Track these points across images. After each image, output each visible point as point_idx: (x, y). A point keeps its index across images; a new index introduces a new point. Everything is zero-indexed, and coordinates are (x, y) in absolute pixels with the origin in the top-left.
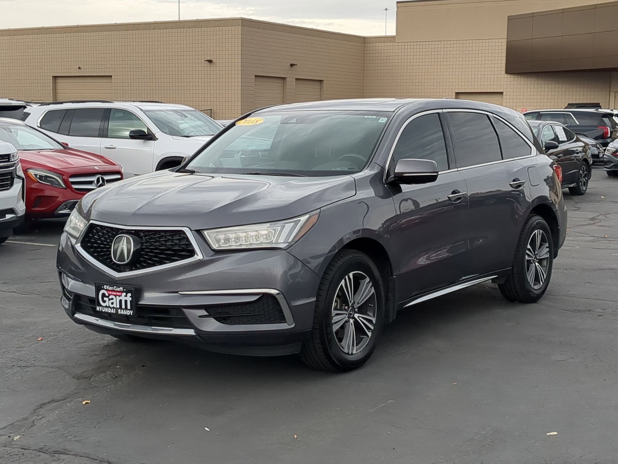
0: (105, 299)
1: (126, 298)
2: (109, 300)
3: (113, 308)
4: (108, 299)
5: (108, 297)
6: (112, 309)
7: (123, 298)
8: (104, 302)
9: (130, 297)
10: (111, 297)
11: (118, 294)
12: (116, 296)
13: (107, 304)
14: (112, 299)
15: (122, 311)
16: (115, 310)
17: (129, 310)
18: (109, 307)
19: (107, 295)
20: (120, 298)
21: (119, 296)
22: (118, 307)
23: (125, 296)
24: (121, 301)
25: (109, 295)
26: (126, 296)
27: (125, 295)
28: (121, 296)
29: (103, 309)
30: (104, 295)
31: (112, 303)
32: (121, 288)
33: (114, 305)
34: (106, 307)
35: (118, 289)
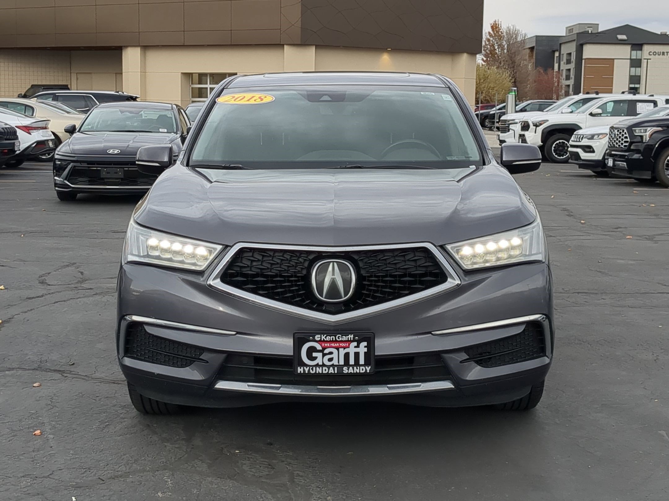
0: (314, 354)
1: (357, 350)
2: (324, 355)
3: (333, 366)
4: (321, 354)
5: (321, 351)
6: (331, 368)
7: (352, 349)
8: (313, 359)
9: (365, 347)
10: (326, 351)
11: (342, 345)
12: (337, 349)
13: (319, 361)
14: (331, 353)
15: (351, 368)
16: (336, 368)
17: (362, 365)
18: (324, 365)
19: (319, 347)
20: (347, 350)
21: (344, 349)
22: (342, 362)
23: (355, 347)
24: (347, 355)
25: (324, 348)
26: (358, 346)
27: (356, 345)
28: (349, 347)
29: (311, 370)
30: (311, 350)
31: (330, 360)
32: (351, 337)
33: (335, 362)
34: (317, 365)
35: (345, 338)
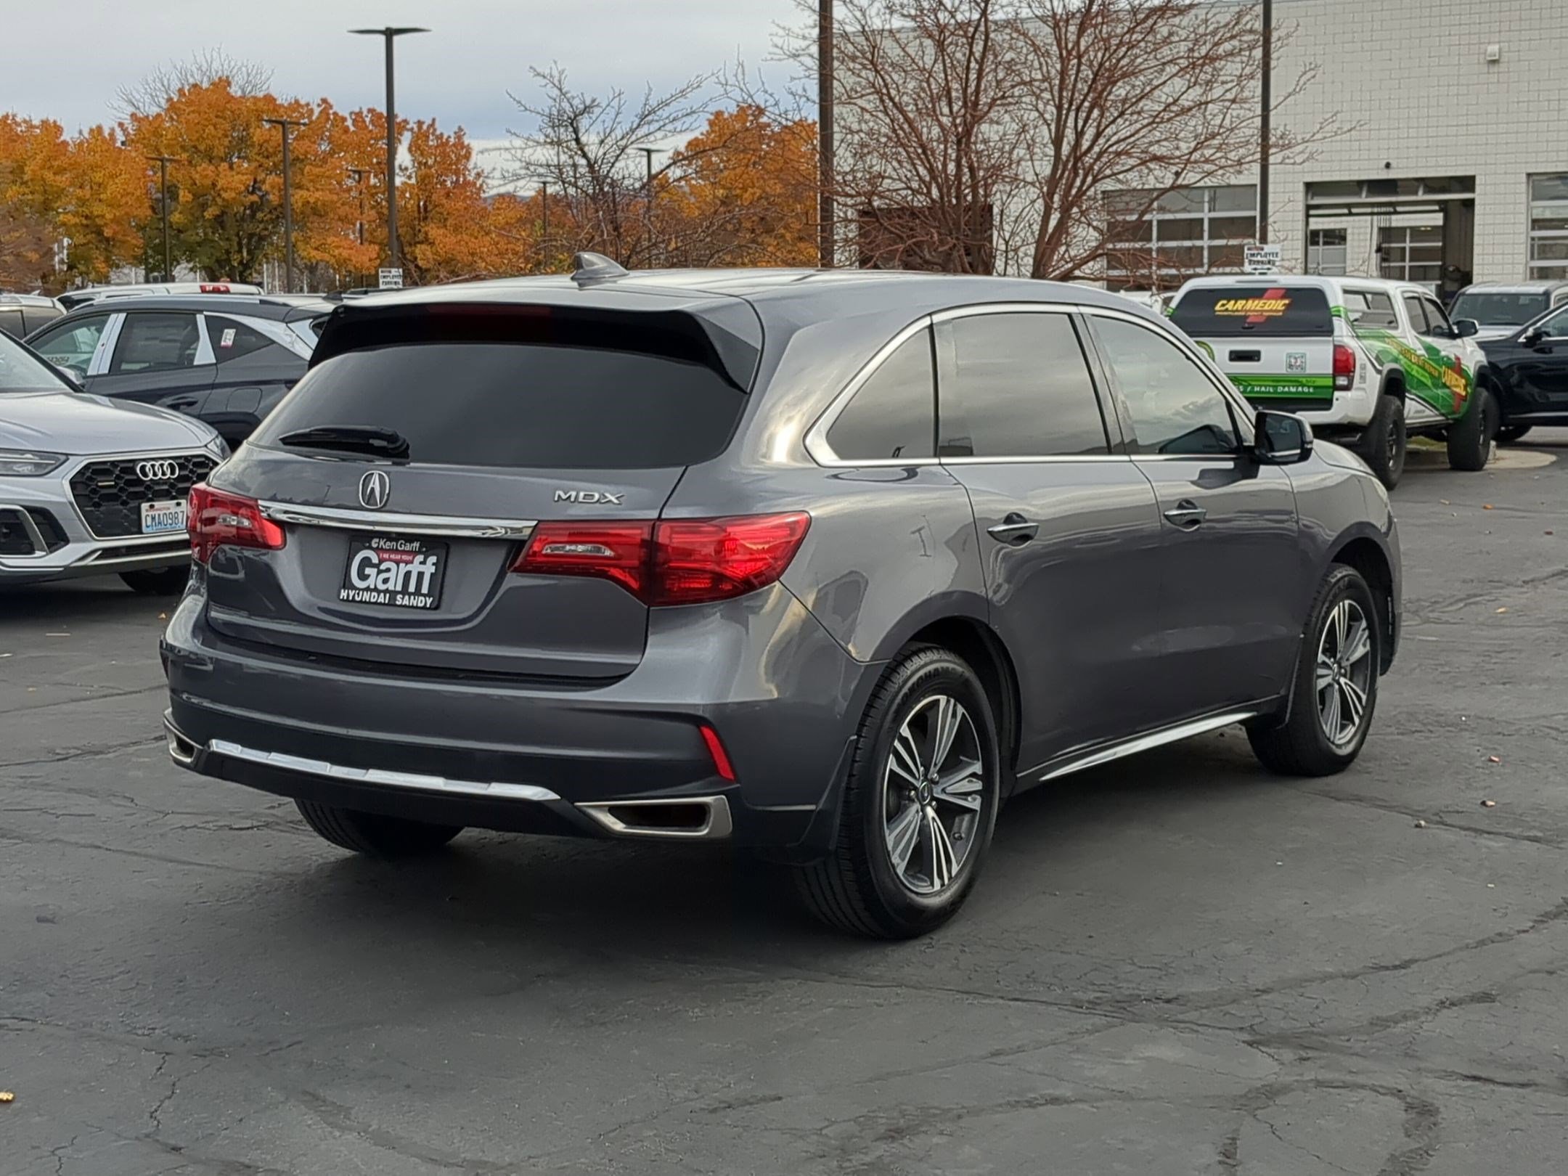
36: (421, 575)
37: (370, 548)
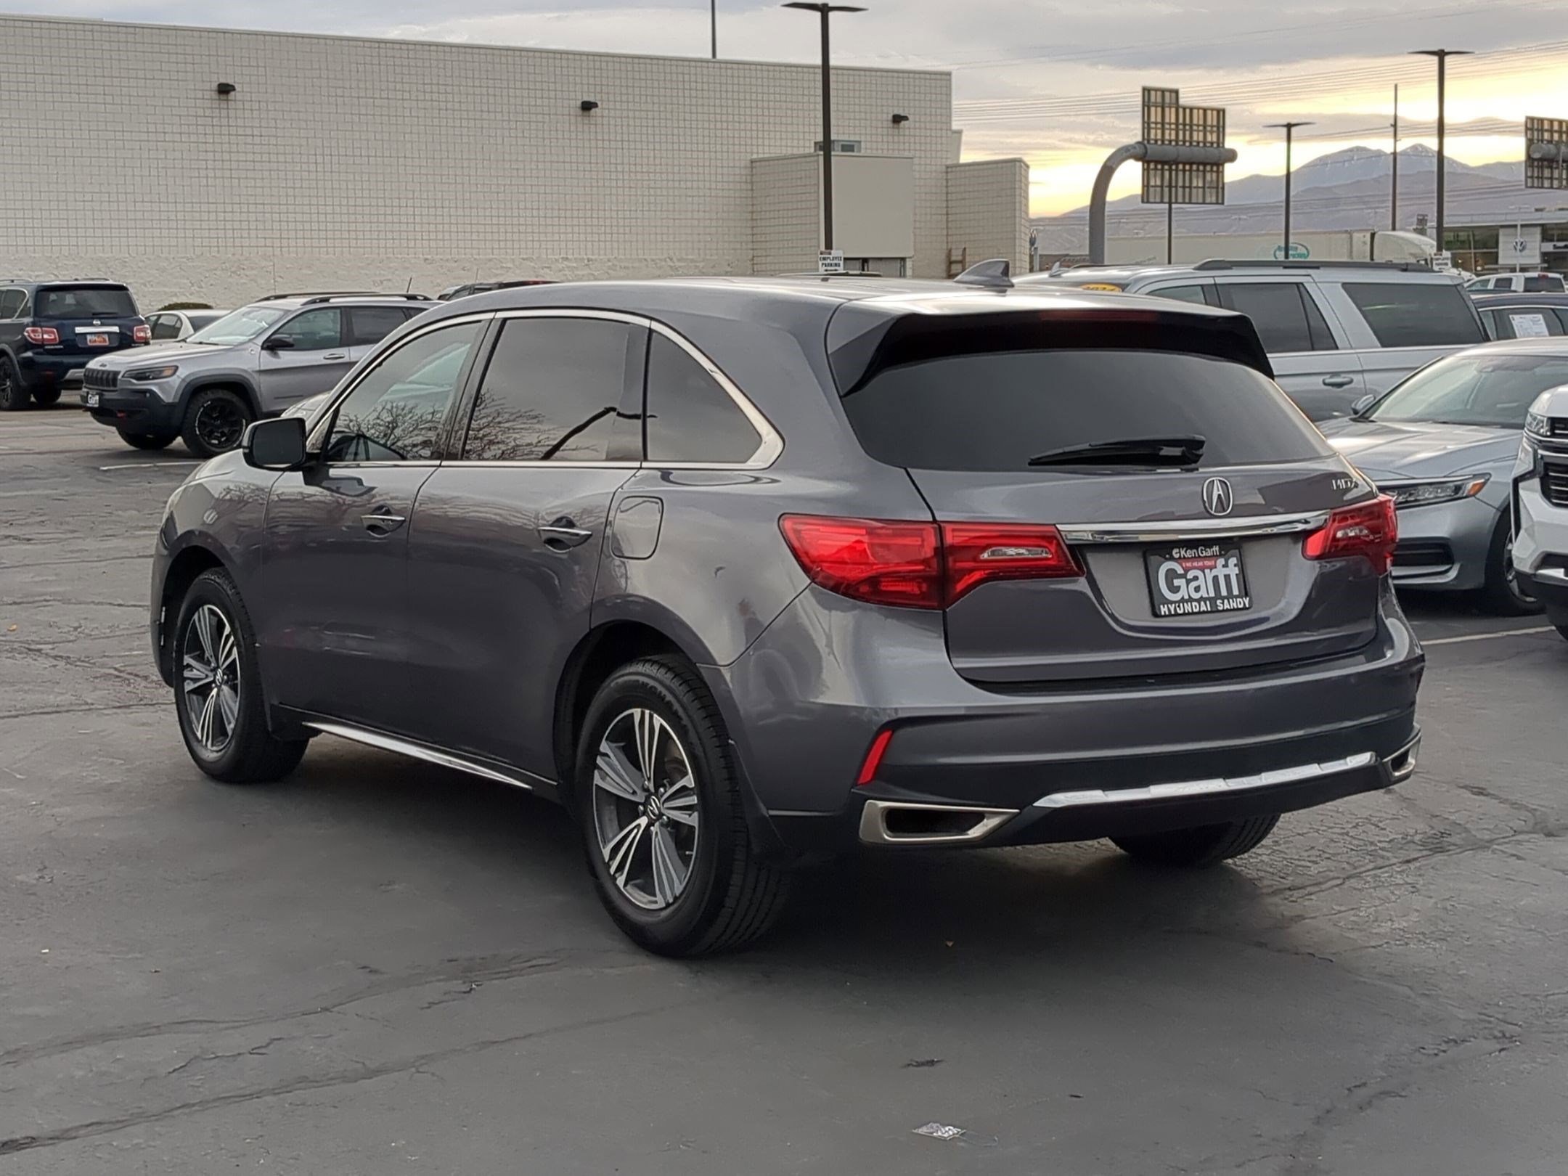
36: (1227, 577)
37: (1172, 558)
